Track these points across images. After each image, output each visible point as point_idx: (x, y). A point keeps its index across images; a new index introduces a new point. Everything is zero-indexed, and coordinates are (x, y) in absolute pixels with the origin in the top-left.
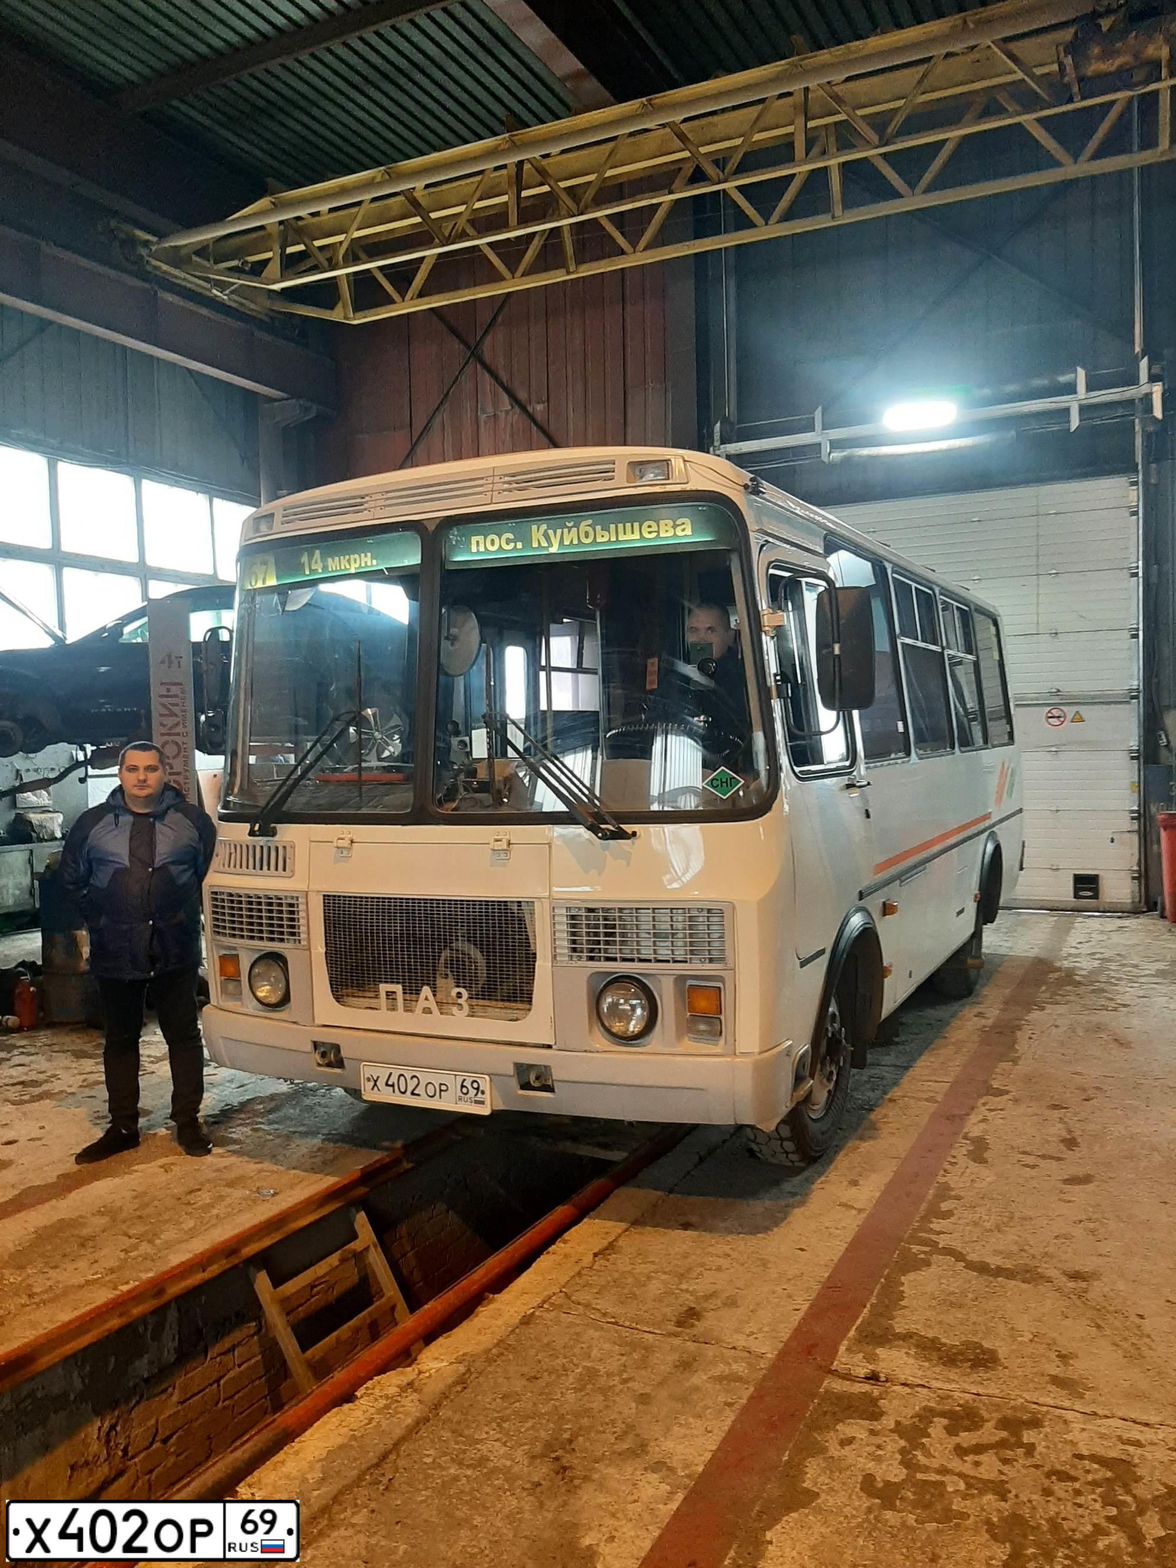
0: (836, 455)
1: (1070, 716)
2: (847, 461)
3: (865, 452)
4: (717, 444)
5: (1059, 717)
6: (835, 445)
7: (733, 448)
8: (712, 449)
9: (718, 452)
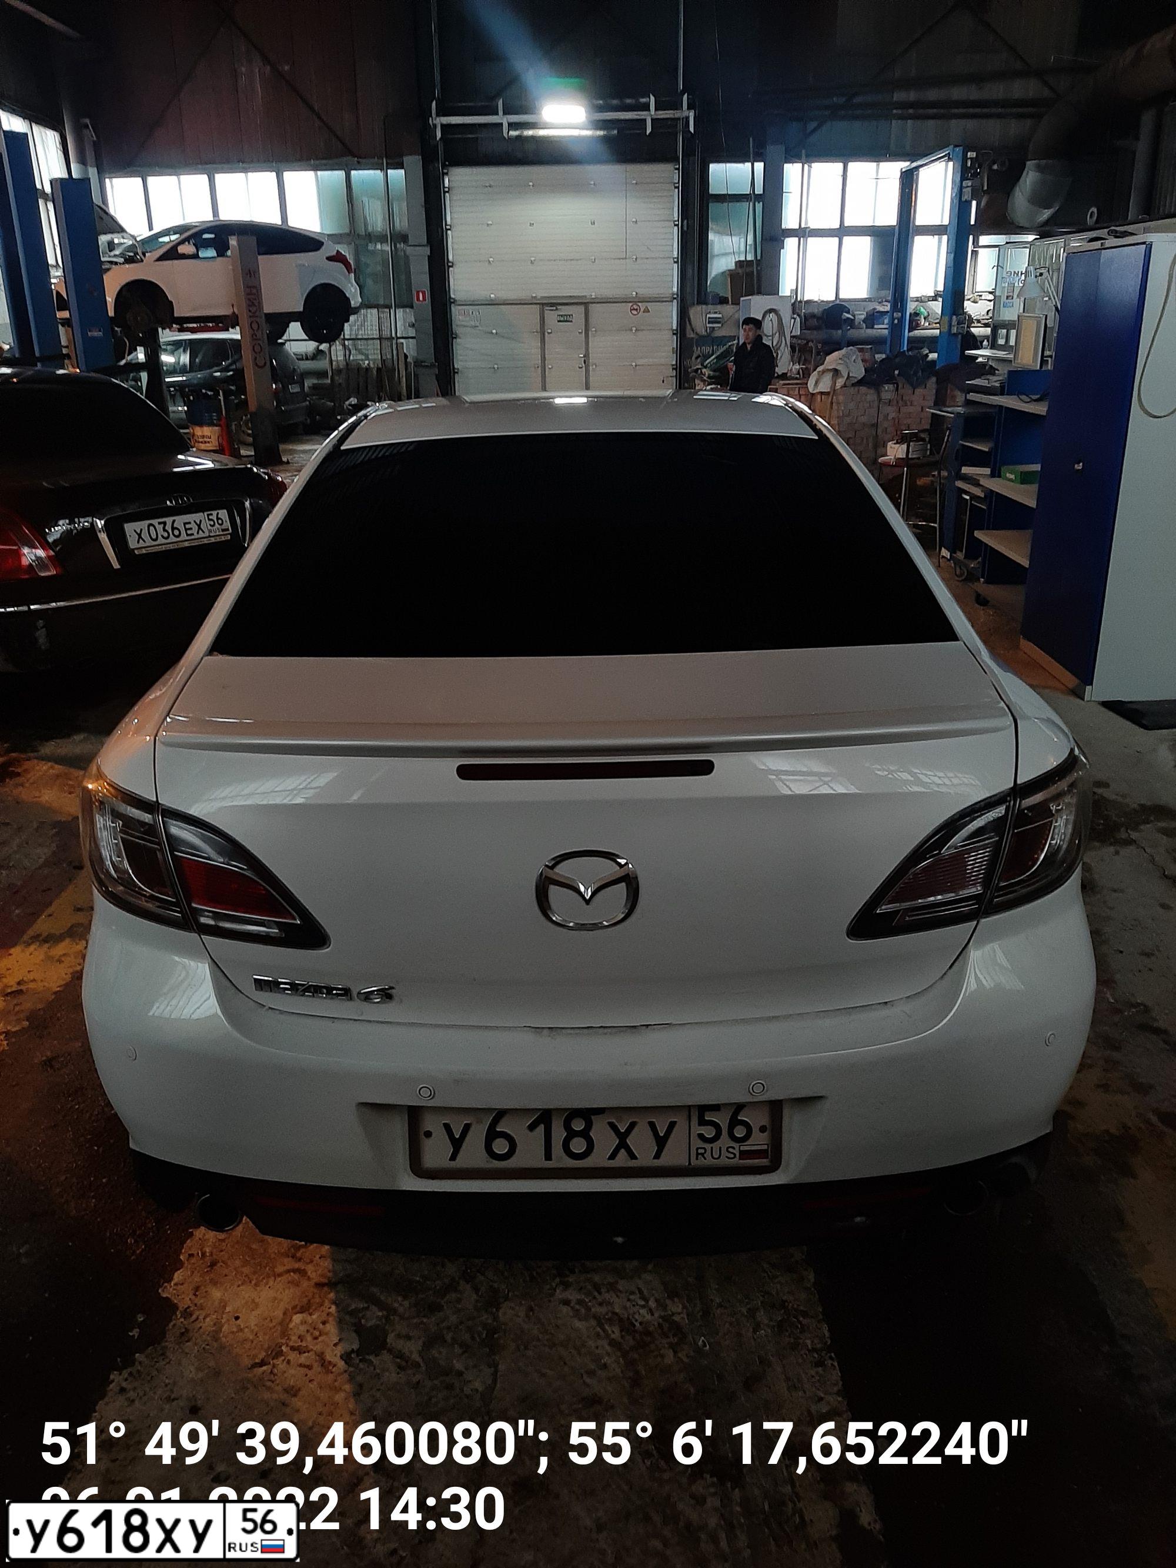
0: (513, 133)
1: (642, 310)
2: (519, 138)
3: (530, 133)
4: (434, 115)
5: (637, 310)
6: (512, 126)
7: (445, 120)
8: (431, 119)
9: (434, 122)
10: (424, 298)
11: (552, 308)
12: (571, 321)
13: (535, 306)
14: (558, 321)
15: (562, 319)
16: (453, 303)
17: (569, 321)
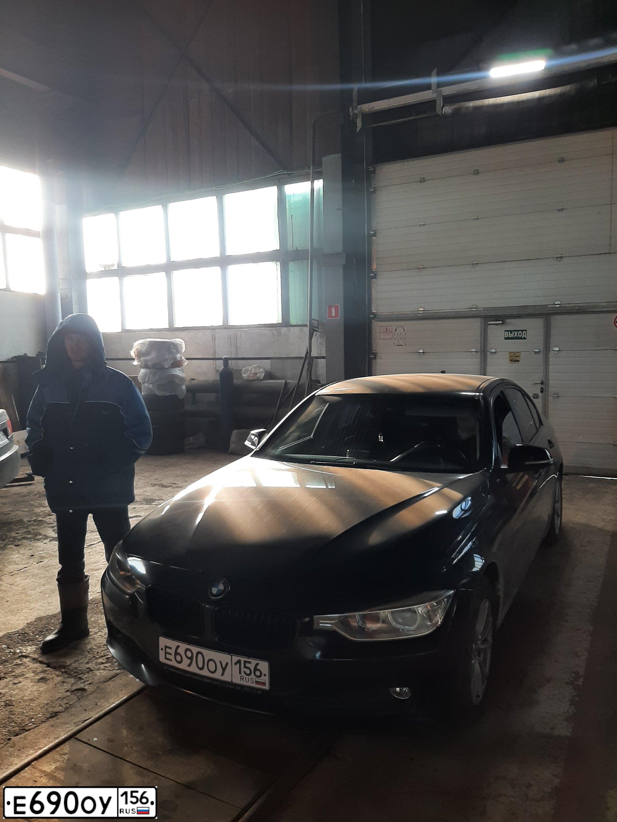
0: (448, 110)
2: (456, 113)
3: (472, 104)
4: (355, 104)
6: (449, 100)
7: (367, 107)
8: (351, 109)
9: (356, 111)
10: (337, 315)
11: (498, 322)
12: (525, 338)
13: (476, 319)
14: (506, 339)
15: (511, 335)
16: (374, 318)
17: (521, 338)
